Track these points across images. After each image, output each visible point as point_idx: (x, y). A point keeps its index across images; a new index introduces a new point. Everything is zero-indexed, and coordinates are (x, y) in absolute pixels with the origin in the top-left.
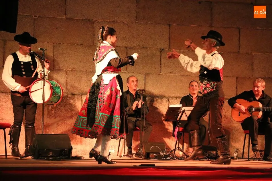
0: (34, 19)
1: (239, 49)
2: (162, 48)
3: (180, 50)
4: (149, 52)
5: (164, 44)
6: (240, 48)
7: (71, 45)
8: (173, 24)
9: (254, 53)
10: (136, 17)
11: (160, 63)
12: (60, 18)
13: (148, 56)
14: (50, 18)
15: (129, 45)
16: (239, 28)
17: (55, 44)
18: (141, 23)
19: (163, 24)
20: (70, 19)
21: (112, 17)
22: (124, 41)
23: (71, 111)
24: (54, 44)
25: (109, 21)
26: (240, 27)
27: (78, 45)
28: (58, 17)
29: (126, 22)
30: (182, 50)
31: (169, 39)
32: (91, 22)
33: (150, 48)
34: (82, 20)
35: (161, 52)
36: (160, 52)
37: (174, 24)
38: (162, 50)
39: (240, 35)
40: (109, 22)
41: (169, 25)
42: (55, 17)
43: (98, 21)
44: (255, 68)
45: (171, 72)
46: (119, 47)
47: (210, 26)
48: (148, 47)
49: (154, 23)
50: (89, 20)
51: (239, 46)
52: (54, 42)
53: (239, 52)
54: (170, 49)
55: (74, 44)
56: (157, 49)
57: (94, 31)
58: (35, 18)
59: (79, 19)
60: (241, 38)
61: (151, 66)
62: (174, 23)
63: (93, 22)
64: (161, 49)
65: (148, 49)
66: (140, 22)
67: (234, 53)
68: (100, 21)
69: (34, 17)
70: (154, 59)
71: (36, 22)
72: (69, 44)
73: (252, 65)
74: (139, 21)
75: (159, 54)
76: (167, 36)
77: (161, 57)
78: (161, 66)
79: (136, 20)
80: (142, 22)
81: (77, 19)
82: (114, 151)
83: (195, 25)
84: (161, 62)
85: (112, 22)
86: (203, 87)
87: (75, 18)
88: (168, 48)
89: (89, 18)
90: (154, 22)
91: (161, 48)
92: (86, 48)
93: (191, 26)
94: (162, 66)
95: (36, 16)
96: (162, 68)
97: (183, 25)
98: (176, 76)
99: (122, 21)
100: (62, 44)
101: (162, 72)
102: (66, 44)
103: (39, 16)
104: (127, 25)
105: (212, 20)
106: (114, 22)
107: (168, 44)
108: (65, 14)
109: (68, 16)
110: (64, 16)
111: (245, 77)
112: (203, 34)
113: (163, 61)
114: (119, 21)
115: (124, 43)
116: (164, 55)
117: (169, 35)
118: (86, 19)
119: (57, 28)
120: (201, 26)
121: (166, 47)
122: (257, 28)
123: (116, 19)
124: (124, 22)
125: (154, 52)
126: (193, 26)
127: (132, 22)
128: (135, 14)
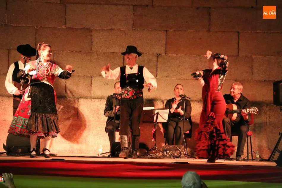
0: (36, 29)
1: (238, 53)
2: (159, 53)
3: (177, 55)
4: (145, 58)
5: (160, 49)
7: (70, 52)
8: (170, 30)
9: (254, 57)
10: (133, 24)
11: (156, 67)
14: (51, 27)
16: (238, 32)
18: (138, 30)
19: (160, 30)
20: (70, 28)
21: (109, 25)
22: (121, 47)
23: (68, 113)
24: (55, 52)
25: (106, 29)
26: (240, 32)
27: (76, 52)
28: (58, 27)
29: (123, 30)
31: (166, 45)
32: (89, 30)
33: (146, 53)
34: (81, 29)
35: (157, 57)
36: (156, 57)
37: (171, 30)
38: (158, 55)
39: (239, 38)
40: (107, 30)
41: (166, 31)
42: (55, 27)
43: (96, 30)
44: (255, 71)
45: (167, 76)
46: (116, 53)
47: (207, 31)
48: (144, 52)
49: (151, 30)
50: (87, 29)
51: (238, 50)
52: (54, 50)
53: (238, 55)
54: (167, 54)
55: (73, 51)
56: (154, 54)
57: (92, 39)
58: (37, 28)
59: (78, 28)
60: (240, 41)
63: (92, 31)
64: (157, 54)
65: (145, 54)
66: (137, 29)
67: (233, 56)
68: (97, 29)
69: (36, 27)
70: (151, 64)
71: (38, 32)
73: (252, 68)
74: (135, 28)
75: (155, 59)
76: (164, 42)
77: (157, 62)
78: (157, 71)
79: (133, 27)
80: (139, 29)
81: (76, 28)
83: (192, 30)
84: (158, 67)
85: (110, 30)
87: (74, 28)
88: (164, 53)
89: (87, 27)
90: (151, 29)
92: (85, 55)
93: (188, 31)
94: (159, 70)
96: (158, 72)
97: (180, 30)
98: (173, 80)
99: (119, 29)
100: (61, 51)
101: (158, 76)
102: (65, 52)
103: (41, 27)
104: (124, 32)
105: (209, 25)
106: (111, 29)
107: (165, 49)
108: (65, 24)
109: (68, 26)
110: (64, 26)
111: (244, 80)
112: (201, 39)
113: (159, 65)
114: (116, 29)
115: (121, 50)
116: (160, 60)
117: (165, 40)
118: (84, 28)
119: (57, 37)
120: (199, 31)
121: (163, 52)
122: (258, 31)
123: (113, 27)
124: (121, 29)
125: (151, 57)
126: (191, 31)
127: (129, 30)
128: (132, 22)
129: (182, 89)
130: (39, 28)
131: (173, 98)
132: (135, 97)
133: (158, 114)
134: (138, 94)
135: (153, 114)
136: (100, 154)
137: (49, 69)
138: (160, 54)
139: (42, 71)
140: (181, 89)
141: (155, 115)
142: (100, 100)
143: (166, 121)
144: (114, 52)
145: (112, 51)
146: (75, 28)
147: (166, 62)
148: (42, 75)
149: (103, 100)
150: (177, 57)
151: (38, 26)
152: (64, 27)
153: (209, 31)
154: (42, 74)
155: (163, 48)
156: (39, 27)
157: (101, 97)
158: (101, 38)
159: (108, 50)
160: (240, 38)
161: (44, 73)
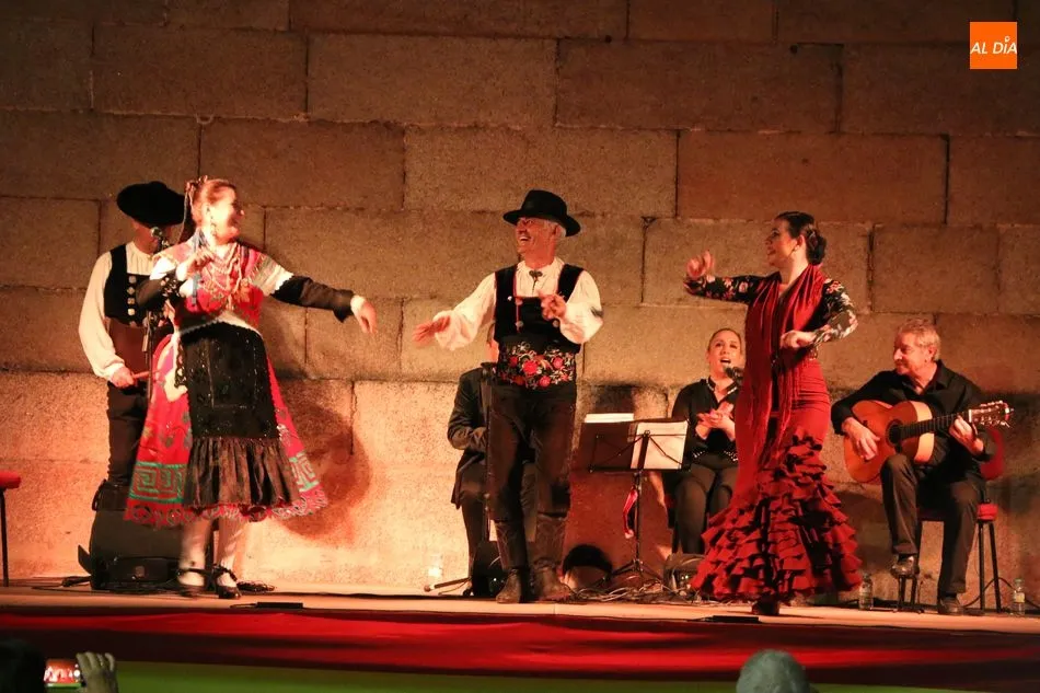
0: (201, 127)
1: (946, 212)
2: (650, 212)
3: (716, 220)
4: (601, 230)
5: (653, 200)
6: (950, 208)
7: (323, 212)
8: (691, 130)
9: (1004, 227)
10: (556, 107)
11: (640, 266)
12: (284, 121)
13: (595, 241)
14: (254, 120)
16: (946, 138)
17: (271, 209)
18: (572, 129)
19: (654, 130)
20: (324, 124)
21: (468, 110)
22: (510, 192)
24: (267, 209)
25: (456, 125)
26: (951, 133)
27: (346, 210)
28: (279, 119)
29: (518, 128)
30: (722, 221)
31: (677, 183)
32: (394, 130)
33: (603, 215)
34: (364, 125)
35: (645, 228)
36: (640, 229)
37: (696, 130)
38: (649, 222)
39: (948, 160)
40: (458, 130)
41: (678, 133)
42: (268, 119)
43: (419, 128)
44: (1009, 280)
45: (680, 300)
46: (492, 213)
47: (830, 133)
48: (598, 211)
49: (620, 128)
50: (387, 125)
51: (947, 203)
52: (265, 203)
53: (945, 222)
54: (679, 218)
55: (332, 208)
56: (632, 217)
57: (403, 162)
58: (204, 123)
59: (353, 124)
60: (952, 170)
61: (608, 279)
62: (693, 127)
63: (403, 133)
64: (645, 219)
65: (599, 218)
66: (569, 126)
67: (925, 225)
68: (424, 125)
69: (198, 121)
70: (620, 254)
71: (205, 138)
72: (319, 209)
73: (996, 268)
74: (565, 123)
75: (634, 234)
76: (670, 172)
77: (644, 247)
78: (643, 279)
79: (555, 120)
80: (575, 126)
81: (346, 121)
83: (774, 129)
84: (647, 264)
85: (470, 127)
86: (540, 365)
87: (339, 121)
88: (671, 214)
89: (386, 119)
90: (621, 124)
91: (645, 213)
92: (377, 221)
93: (761, 132)
94: (649, 275)
95: (206, 119)
96: (649, 286)
97: (729, 130)
98: (700, 312)
99: (504, 125)
100: (292, 208)
101: (646, 298)
102: (305, 209)
103: (217, 118)
104: (523, 138)
105: (838, 110)
106: (475, 127)
107: (673, 198)
108: (306, 110)
109: (316, 113)
110: (302, 114)
111: (969, 314)
112: (805, 161)
113: (652, 260)
114: (492, 125)
116: (653, 238)
117: (674, 168)
118: (375, 122)
119: (276, 157)
120: (799, 132)
121: (664, 208)
122: (1019, 134)
123: (482, 117)
124: (513, 127)
125: (621, 228)
126: (767, 132)
127: (540, 128)
128: (553, 99)
129: (738, 345)
130: (211, 124)
131: (703, 381)
132: (545, 382)
133: (646, 438)
134: (557, 372)
135: (629, 440)
136: (432, 587)
137: (238, 268)
138: (653, 219)
140: (733, 346)
141: (635, 442)
142: (433, 386)
143: (676, 466)
144: (483, 212)
145: (480, 208)
146: (343, 124)
147: (677, 247)
149: (443, 386)
150: (716, 229)
151: (207, 116)
152: (301, 119)
153: (836, 131)
155: (669, 195)
156: (211, 117)
157: (438, 376)
158: (438, 158)
159: (462, 204)
160: (951, 157)
161: (225, 286)
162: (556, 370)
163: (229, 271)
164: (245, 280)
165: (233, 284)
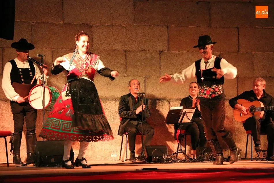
0: (32, 25)
1: (239, 49)
2: (161, 50)
3: (179, 51)
4: (148, 55)
5: (162, 46)
8: (171, 26)
9: (254, 53)
10: (134, 19)
11: (159, 65)
12: (57, 23)
13: (147, 58)
14: (48, 23)
15: (128, 48)
16: (238, 28)
17: (54, 50)
18: (139, 26)
19: (161, 26)
20: (68, 24)
21: (110, 20)
22: (123, 44)
25: (106, 24)
28: (55, 23)
29: (124, 25)
30: (181, 52)
31: (168, 41)
32: (89, 26)
33: (149, 51)
34: (80, 24)
35: (160, 54)
37: (173, 26)
38: (161, 52)
40: (107, 26)
41: (168, 27)
42: (52, 23)
43: (96, 25)
44: (256, 67)
46: (118, 50)
47: (208, 27)
48: (147, 49)
49: (152, 25)
50: (87, 24)
51: (239, 46)
52: (52, 48)
53: (239, 51)
54: (169, 51)
56: (156, 51)
57: (92, 35)
58: (33, 24)
59: (77, 24)
60: (240, 37)
61: (151, 69)
63: (91, 27)
65: (147, 51)
66: (138, 25)
67: (234, 52)
68: (97, 25)
69: (31, 23)
70: (153, 62)
71: (33, 28)
72: (68, 49)
73: (252, 64)
75: (158, 56)
76: (166, 38)
77: (160, 60)
78: (160, 69)
79: (134, 23)
80: (140, 25)
81: (74, 23)
82: (116, 156)
83: (194, 26)
84: (161, 64)
85: (110, 25)
86: (211, 91)
87: (73, 23)
88: (167, 50)
89: (87, 23)
90: (152, 24)
91: (160, 50)
93: (190, 26)
94: (162, 68)
95: (34, 23)
96: (162, 71)
97: (181, 26)
99: (120, 24)
100: (60, 49)
101: (161, 74)
102: (64, 50)
103: (37, 22)
104: (126, 28)
105: (210, 20)
106: (112, 25)
107: (167, 45)
108: (63, 20)
109: (66, 21)
110: (62, 21)
111: (246, 77)
113: (162, 63)
114: (117, 25)
115: (123, 47)
116: (163, 57)
117: (167, 37)
118: (84, 23)
119: (55, 34)
120: (200, 27)
121: (165, 48)
122: (256, 27)
123: (114, 22)
124: (122, 25)
125: (153, 54)
126: (191, 27)
127: (130, 25)
128: (133, 17)
130: (35, 24)
131: (188, 97)
132: (213, 96)
134: (217, 92)
137: (88, 62)
139: (80, 65)
141: (181, 115)
143: (189, 121)
144: (115, 50)
145: (115, 48)
147: (169, 60)
148: (81, 70)
150: (179, 54)
151: (34, 21)
152: (62, 23)
153: (210, 26)
154: (80, 68)
155: (166, 45)
158: (102, 34)
159: (109, 48)
160: (240, 33)
161: (83, 67)
162: (216, 92)
163: (86, 62)
164: (91, 66)
165: (86, 67)
